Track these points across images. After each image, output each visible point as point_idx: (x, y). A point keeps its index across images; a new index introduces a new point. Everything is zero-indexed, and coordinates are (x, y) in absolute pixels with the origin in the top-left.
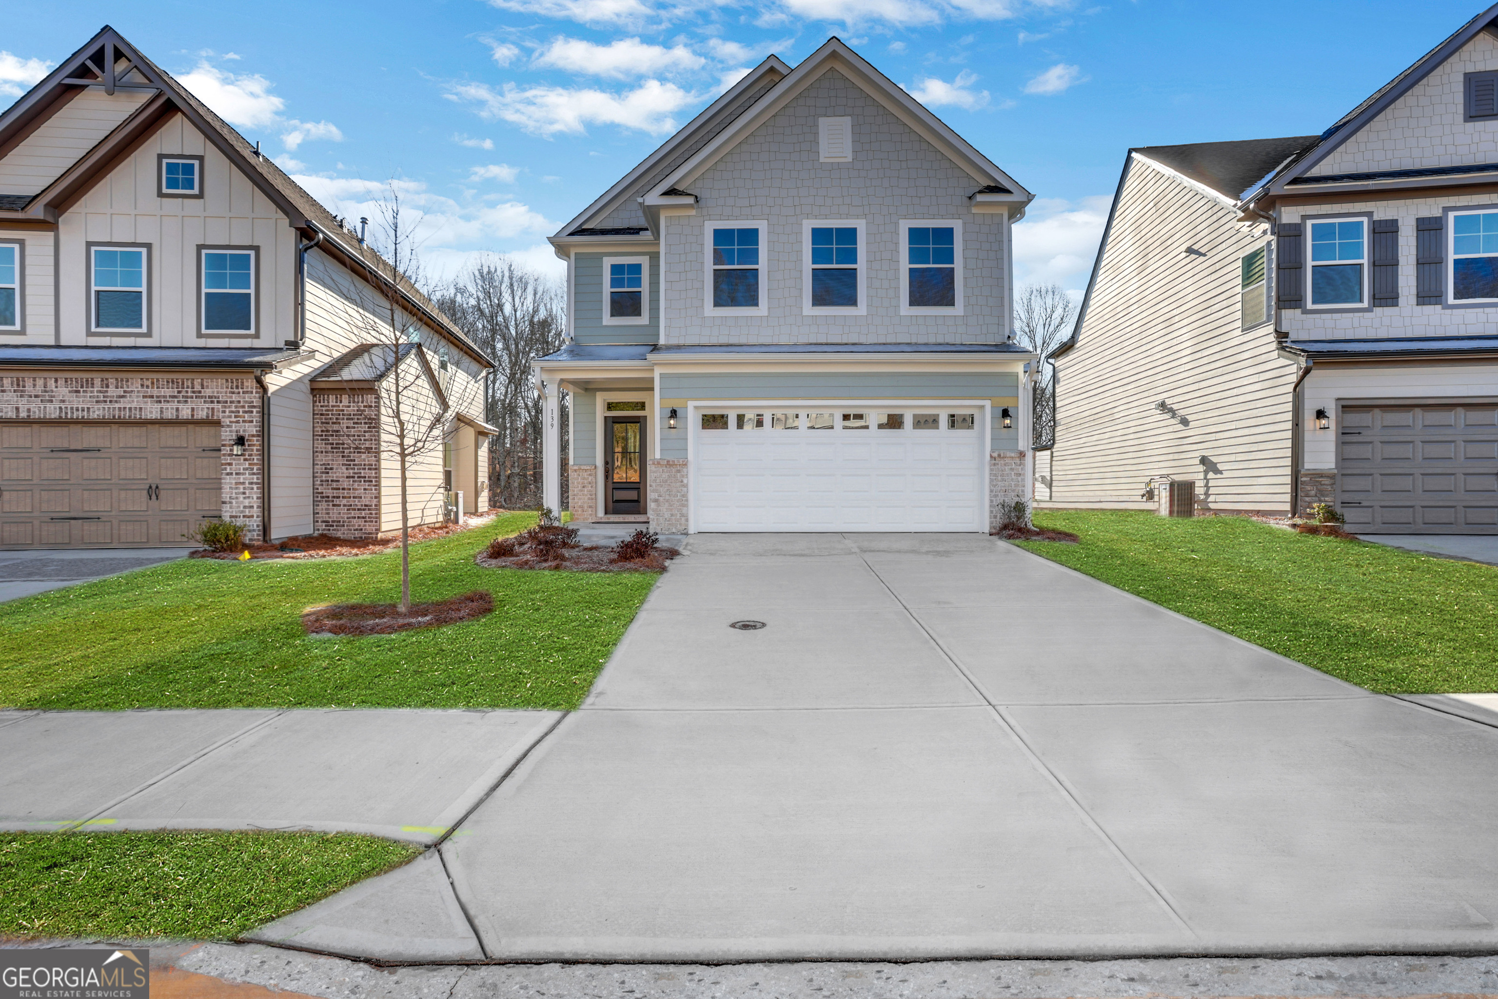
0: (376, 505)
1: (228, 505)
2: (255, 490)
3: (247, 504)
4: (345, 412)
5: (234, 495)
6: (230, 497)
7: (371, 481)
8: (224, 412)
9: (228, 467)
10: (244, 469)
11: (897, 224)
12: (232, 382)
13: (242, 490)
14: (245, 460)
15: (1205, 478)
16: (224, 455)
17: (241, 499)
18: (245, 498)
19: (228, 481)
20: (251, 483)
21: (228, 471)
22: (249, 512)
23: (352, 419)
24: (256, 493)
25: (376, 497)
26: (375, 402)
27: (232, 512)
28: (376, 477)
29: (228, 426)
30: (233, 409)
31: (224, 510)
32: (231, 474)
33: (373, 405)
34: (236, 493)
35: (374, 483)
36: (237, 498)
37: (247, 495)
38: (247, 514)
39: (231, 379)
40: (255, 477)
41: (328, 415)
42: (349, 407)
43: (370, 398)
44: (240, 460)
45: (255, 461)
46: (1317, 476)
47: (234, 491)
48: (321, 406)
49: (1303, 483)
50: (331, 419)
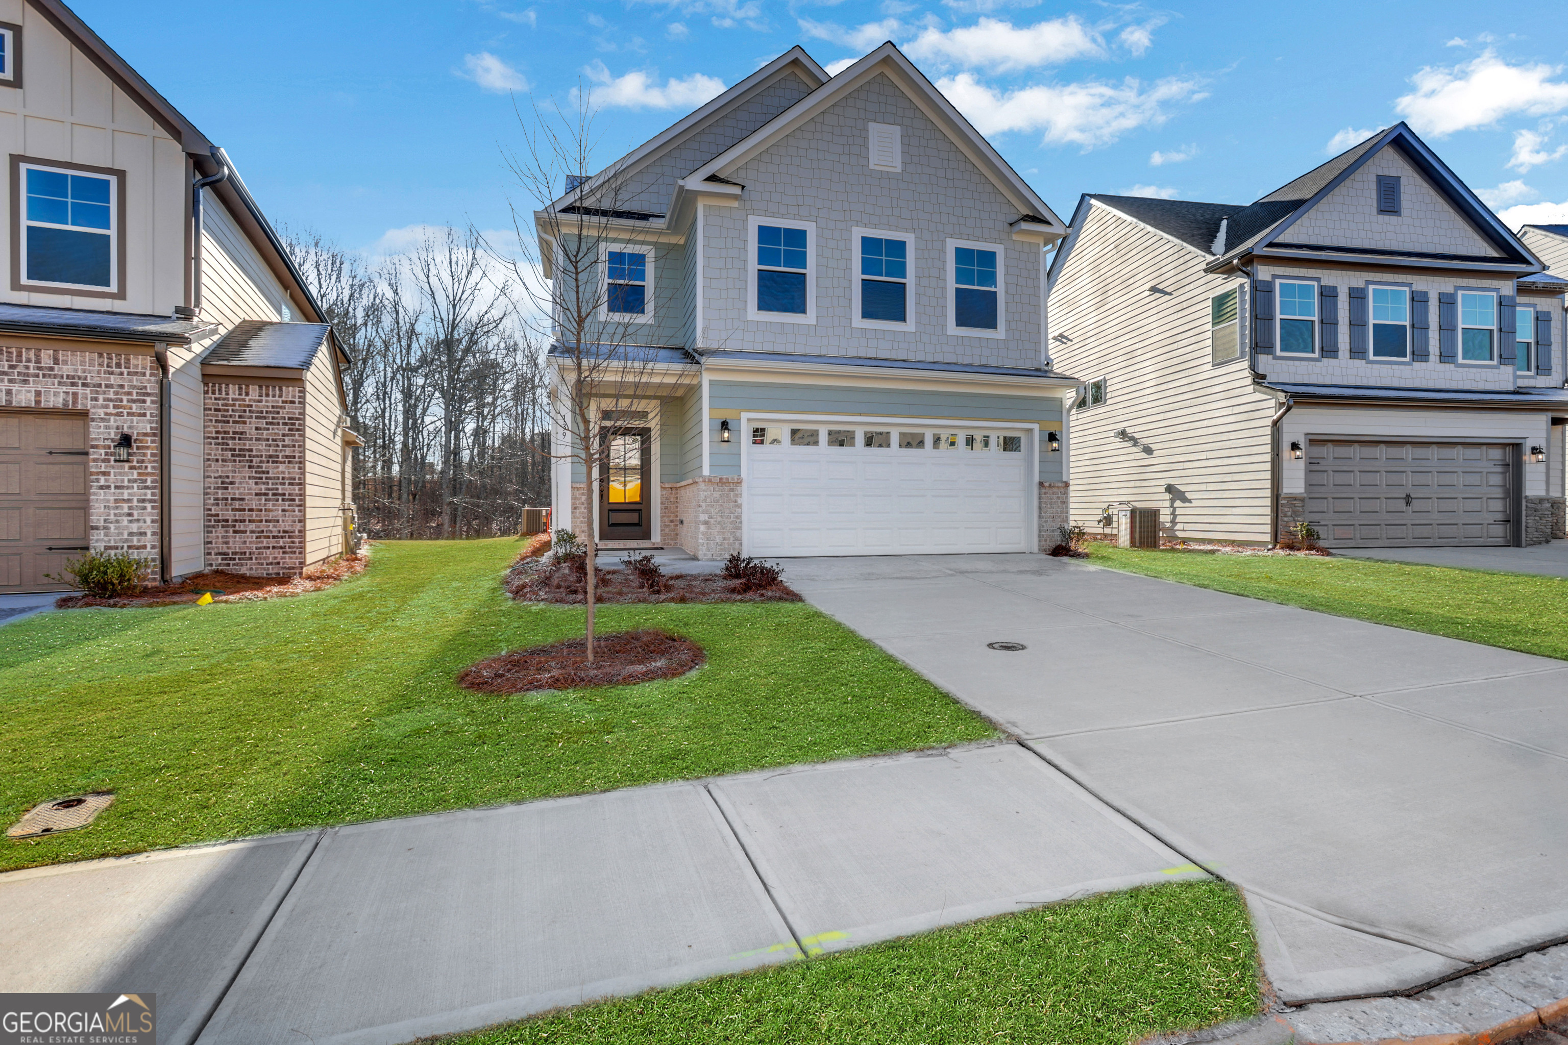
0: (300, 531)
1: (102, 532)
2: (149, 509)
3: (135, 530)
4: (254, 408)
5: (112, 517)
6: (105, 521)
7: (294, 500)
8: (96, 399)
9: (102, 479)
10: (129, 481)
11: (944, 242)
12: (110, 358)
13: (126, 510)
14: (131, 468)
15: (1172, 506)
16: (95, 460)
17: (125, 523)
18: (131, 521)
19: (102, 497)
20: (143, 501)
21: (102, 482)
22: (139, 541)
23: (265, 418)
24: (150, 514)
25: (300, 521)
26: (300, 397)
27: (109, 541)
28: (301, 495)
29: (102, 420)
30: (112, 396)
31: (95, 538)
32: (108, 487)
33: (297, 400)
34: (115, 515)
35: (297, 502)
36: (117, 522)
37: (136, 517)
38: (135, 543)
39: (108, 354)
40: (149, 492)
41: (227, 411)
42: (260, 401)
43: (290, 392)
44: (123, 467)
45: (149, 470)
46: (1293, 498)
47: (112, 512)
48: (216, 399)
49: (1283, 505)
50: (231, 416)
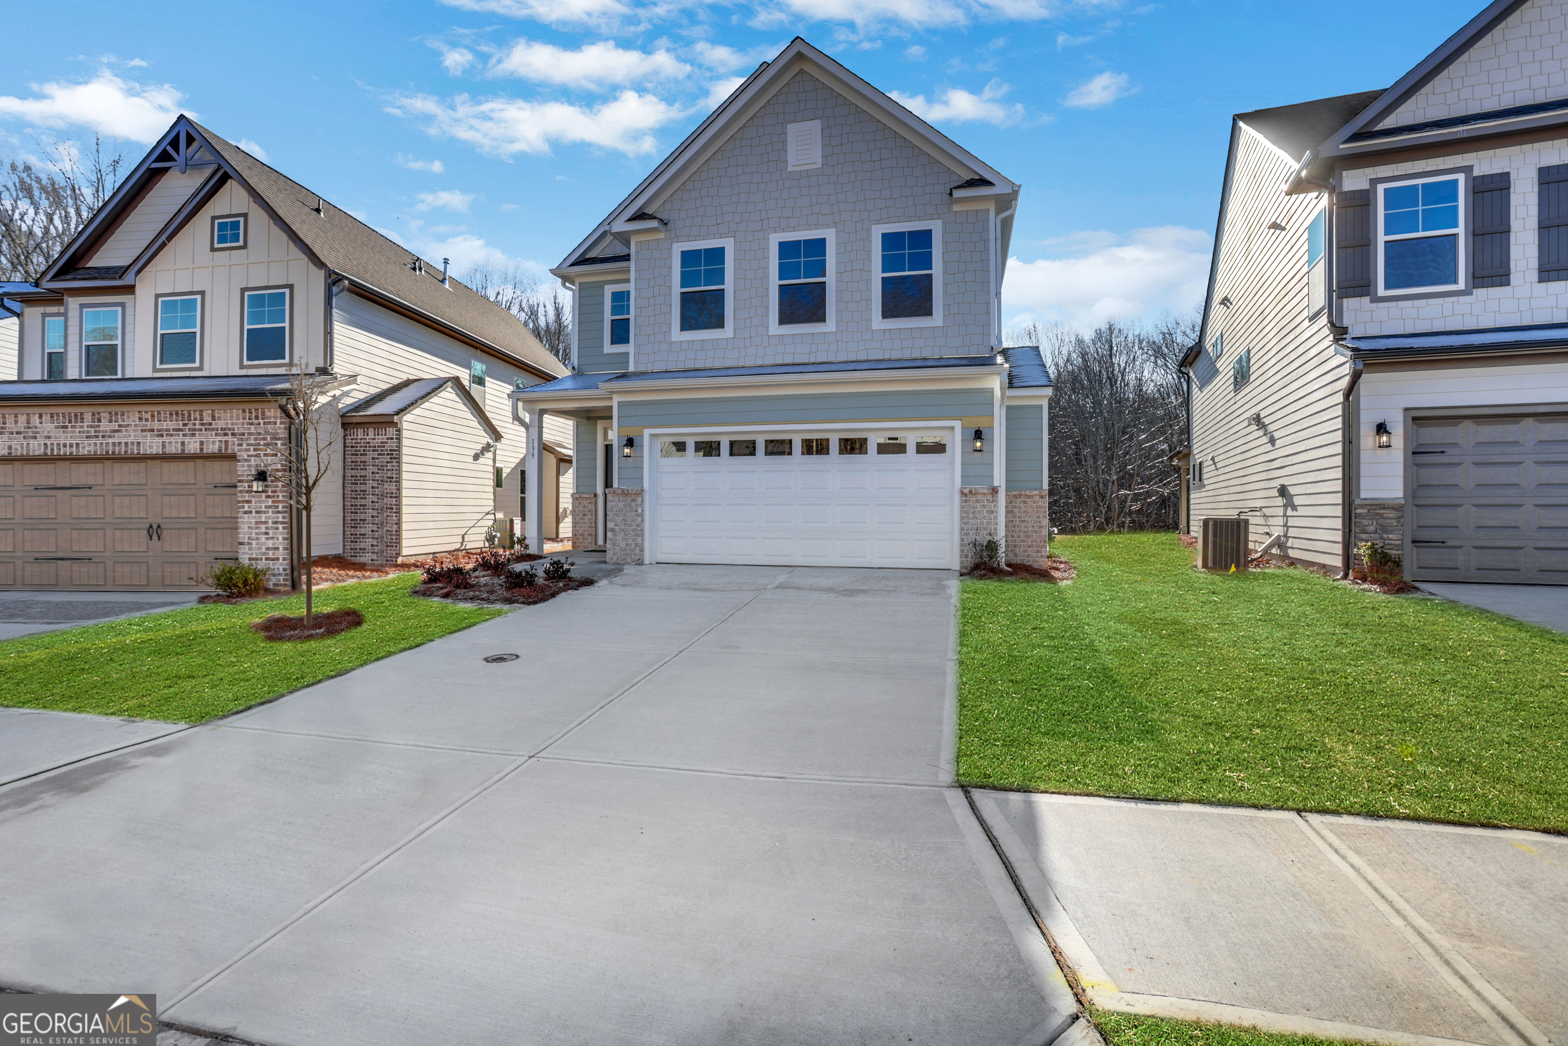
1: (247, 547)
2: (281, 530)
3: (271, 546)
4: (371, 444)
5: (254, 536)
6: (249, 538)
8: (241, 445)
9: (246, 505)
10: (266, 507)
12: (250, 413)
13: (264, 530)
14: (267, 497)
16: (241, 492)
17: (263, 540)
18: (267, 539)
19: (246, 520)
20: (276, 523)
21: (246, 509)
22: (274, 554)
23: (377, 451)
24: (282, 533)
26: (397, 434)
27: (252, 554)
29: (246, 460)
30: (252, 442)
31: (242, 551)
32: (251, 512)
33: (395, 437)
34: (256, 534)
35: (395, 511)
36: (258, 539)
37: (271, 535)
38: (271, 556)
39: (249, 410)
40: (280, 515)
41: (357, 447)
42: (374, 439)
43: (390, 434)
44: (261, 497)
45: (281, 498)
47: (254, 531)
48: (351, 439)
50: (359, 450)
